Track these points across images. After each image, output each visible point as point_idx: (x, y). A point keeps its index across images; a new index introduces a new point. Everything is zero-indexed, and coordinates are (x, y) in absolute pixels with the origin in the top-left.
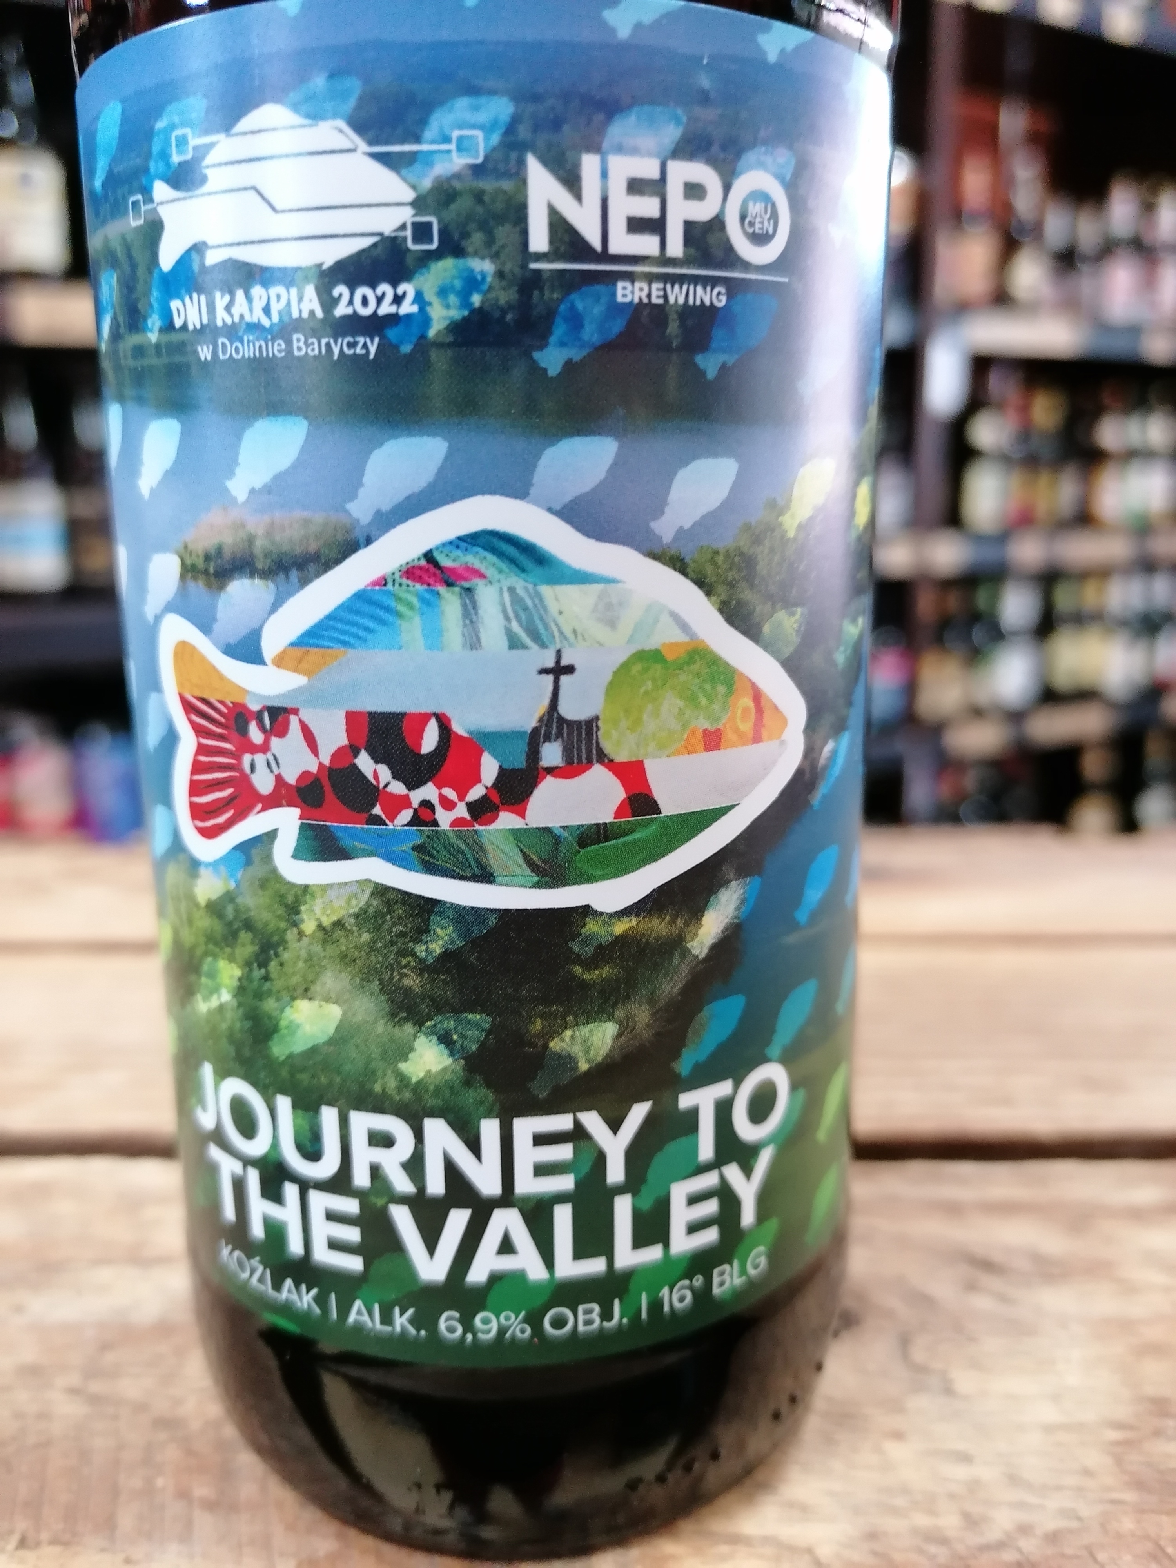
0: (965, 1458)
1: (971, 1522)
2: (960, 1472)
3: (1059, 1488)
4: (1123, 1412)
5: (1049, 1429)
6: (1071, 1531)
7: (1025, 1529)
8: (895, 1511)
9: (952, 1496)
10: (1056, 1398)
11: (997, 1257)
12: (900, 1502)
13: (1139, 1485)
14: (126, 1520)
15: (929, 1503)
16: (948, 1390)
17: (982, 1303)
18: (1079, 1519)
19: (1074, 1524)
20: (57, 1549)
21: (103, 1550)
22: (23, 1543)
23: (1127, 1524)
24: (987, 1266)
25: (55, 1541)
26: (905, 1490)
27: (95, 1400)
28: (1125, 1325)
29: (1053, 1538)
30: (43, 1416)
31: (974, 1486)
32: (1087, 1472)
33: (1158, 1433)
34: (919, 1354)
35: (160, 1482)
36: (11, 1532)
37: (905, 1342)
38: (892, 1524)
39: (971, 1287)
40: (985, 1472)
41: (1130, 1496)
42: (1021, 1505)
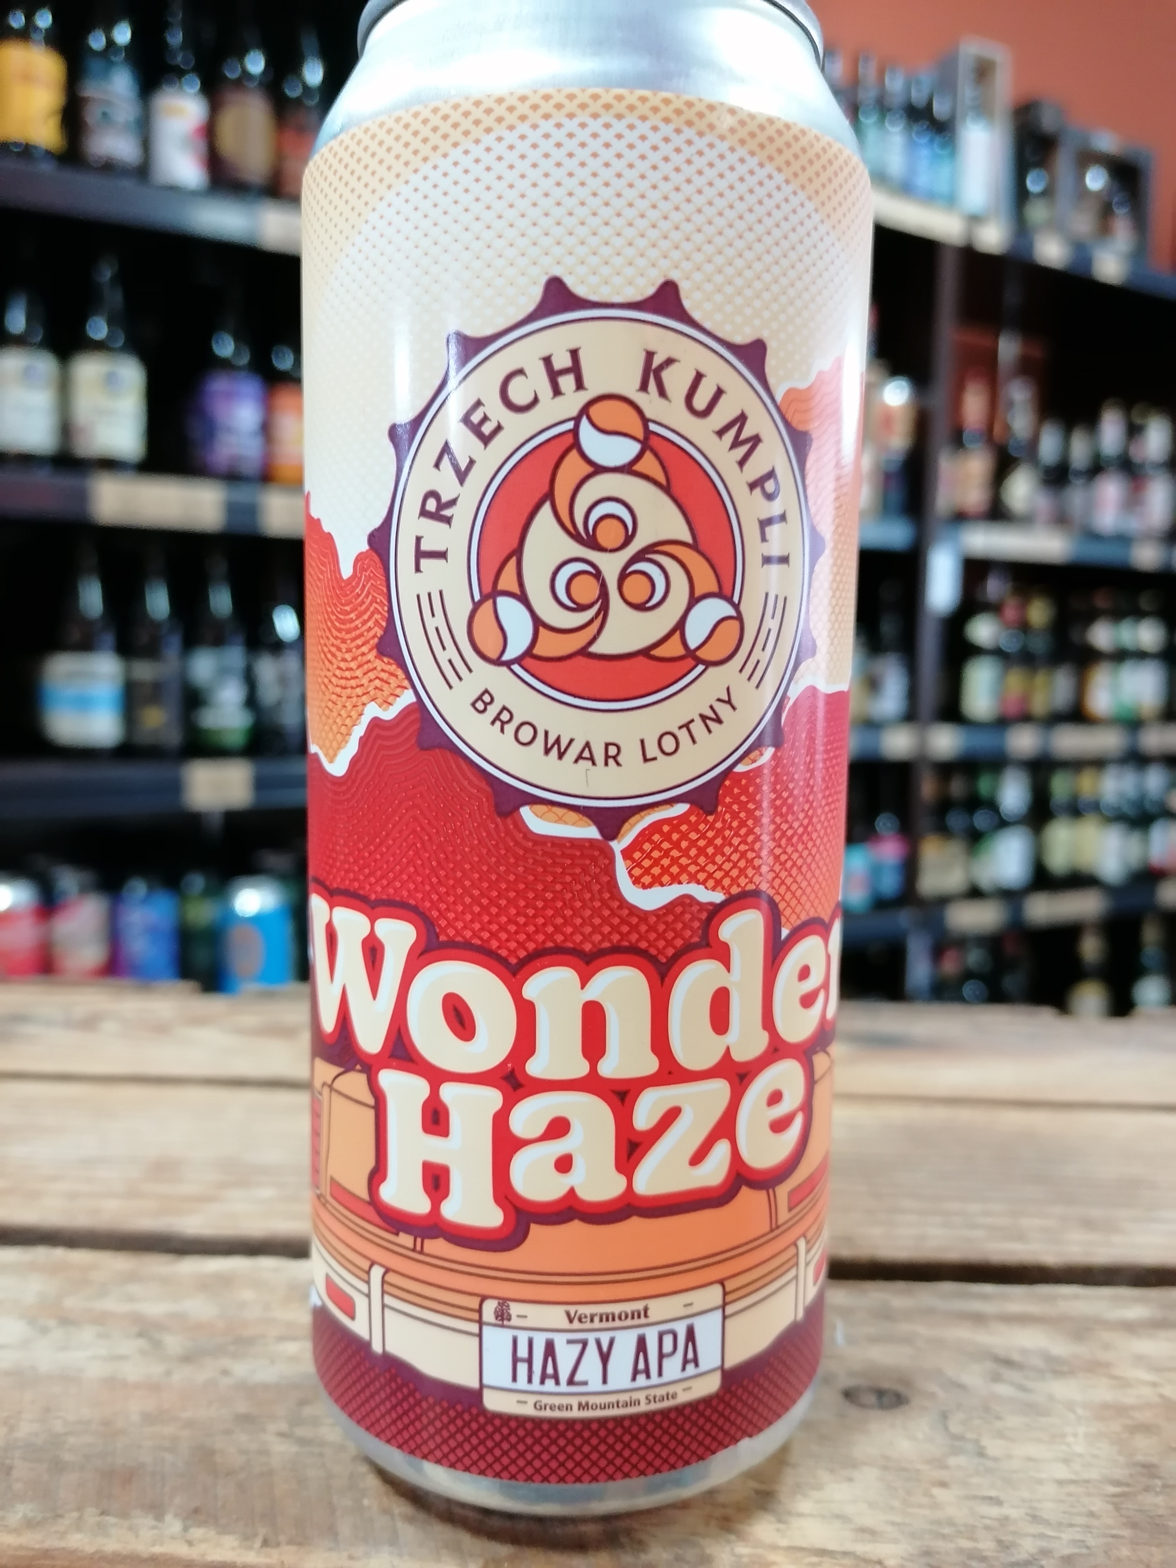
0: (998, 1502)
1: (1004, 1546)
2: (994, 1511)
3: (1071, 1525)
4: (1120, 1473)
5: (1060, 1483)
6: (1081, 1555)
7: (1045, 1553)
8: (944, 1537)
9: (987, 1528)
10: (1066, 1461)
11: (1016, 1357)
12: (946, 1531)
13: (1134, 1525)
14: (345, 1528)
15: (970, 1532)
16: (981, 1453)
17: (1003, 1390)
18: (1088, 1547)
19: (1084, 1551)
20: (293, 1548)
21: (330, 1549)
22: (265, 1543)
23: (1125, 1552)
24: (1008, 1363)
25: (290, 1542)
26: (951, 1522)
27: (303, 1442)
28: (1120, 1410)
29: (1067, 1560)
30: (264, 1452)
31: (1004, 1521)
32: (1092, 1514)
33: (1147, 1489)
34: (955, 1427)
35: (366, 1502)
36: (255, 1535)
37: (944, 1416)
38: (940, 1545)
39: (996, 1378)
40: (1013, 1513)
41: (1126, 1532)
42: (1042, 1536)
